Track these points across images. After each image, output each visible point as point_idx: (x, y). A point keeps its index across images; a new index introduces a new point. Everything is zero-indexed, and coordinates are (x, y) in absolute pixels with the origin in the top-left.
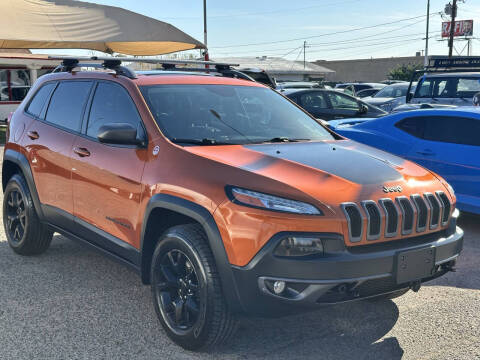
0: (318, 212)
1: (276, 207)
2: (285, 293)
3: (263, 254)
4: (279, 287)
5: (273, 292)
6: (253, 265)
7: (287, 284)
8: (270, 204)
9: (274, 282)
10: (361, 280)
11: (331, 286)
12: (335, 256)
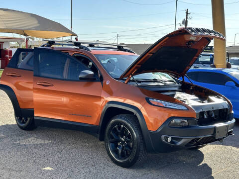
0: (186, 109)
1: (168, 106)
2: (172, 142)
3: (164, 126)
4: (169, 140)
5: (167, 141)
6: (159, 130)
7: (172, 138)
8: (166, 105)
9: (168, 137)
10: (202, 137)
11: (192, 139)
12: (193, 127)
